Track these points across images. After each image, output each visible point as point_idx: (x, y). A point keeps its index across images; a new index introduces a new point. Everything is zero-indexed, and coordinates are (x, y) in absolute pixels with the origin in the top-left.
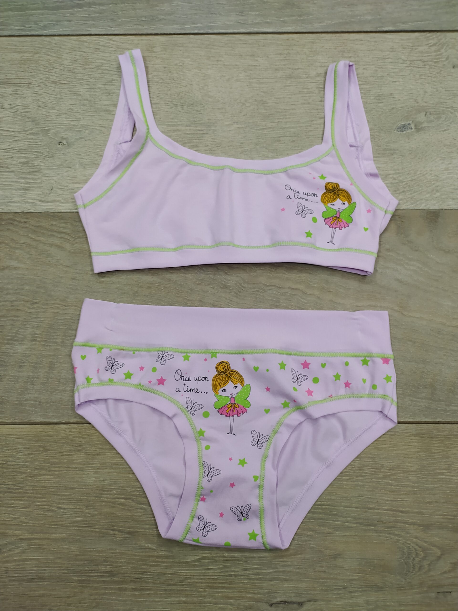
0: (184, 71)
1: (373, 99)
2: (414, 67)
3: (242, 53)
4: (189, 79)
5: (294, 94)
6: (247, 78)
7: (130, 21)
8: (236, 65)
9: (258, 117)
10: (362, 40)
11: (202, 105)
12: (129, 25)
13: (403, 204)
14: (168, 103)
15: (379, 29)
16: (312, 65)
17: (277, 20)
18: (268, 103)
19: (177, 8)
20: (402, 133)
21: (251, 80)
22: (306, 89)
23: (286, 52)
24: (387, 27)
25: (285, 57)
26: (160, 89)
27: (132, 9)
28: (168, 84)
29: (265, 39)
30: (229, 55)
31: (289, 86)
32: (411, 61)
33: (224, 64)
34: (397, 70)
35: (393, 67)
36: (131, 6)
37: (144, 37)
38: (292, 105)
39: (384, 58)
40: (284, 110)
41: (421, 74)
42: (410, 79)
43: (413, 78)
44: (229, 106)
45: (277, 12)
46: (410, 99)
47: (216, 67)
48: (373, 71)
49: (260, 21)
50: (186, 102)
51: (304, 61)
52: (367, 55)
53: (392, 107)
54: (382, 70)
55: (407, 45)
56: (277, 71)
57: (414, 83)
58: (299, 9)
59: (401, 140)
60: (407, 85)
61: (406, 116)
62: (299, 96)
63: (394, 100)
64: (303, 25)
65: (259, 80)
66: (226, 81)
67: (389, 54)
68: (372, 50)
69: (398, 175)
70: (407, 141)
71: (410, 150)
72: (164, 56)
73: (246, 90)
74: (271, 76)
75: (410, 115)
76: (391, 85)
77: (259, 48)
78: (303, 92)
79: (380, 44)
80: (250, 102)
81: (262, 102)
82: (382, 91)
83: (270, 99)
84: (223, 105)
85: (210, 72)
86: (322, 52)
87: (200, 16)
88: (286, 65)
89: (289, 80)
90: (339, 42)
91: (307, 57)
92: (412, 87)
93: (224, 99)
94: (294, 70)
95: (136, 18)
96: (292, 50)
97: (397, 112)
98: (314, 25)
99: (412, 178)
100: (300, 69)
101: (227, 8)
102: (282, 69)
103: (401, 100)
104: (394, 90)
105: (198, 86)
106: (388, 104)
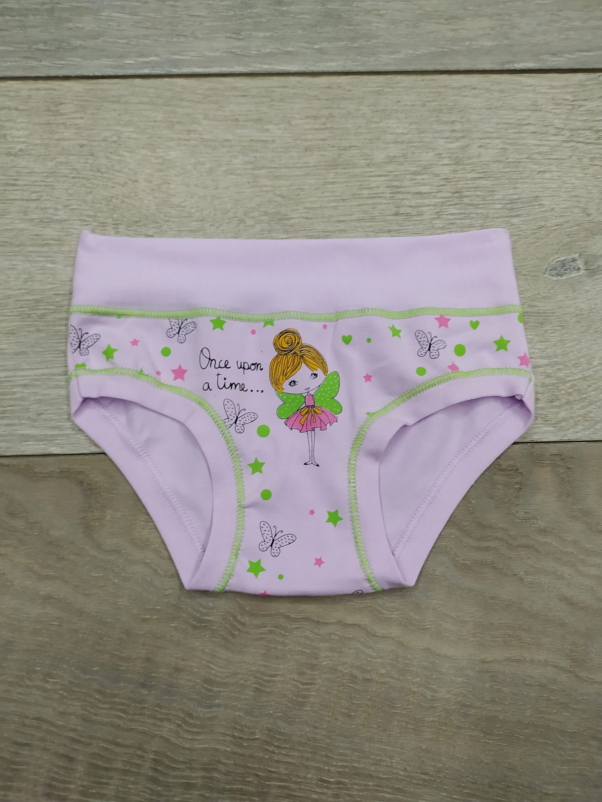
0: (121, 153)
1: (500, 209)
2: (578, 142)
3: (239, 115)
4: (130, 169)
5: (343, 200)
6: (249, 166)
7: (16, 51)
8: (227, 140)
10: (475, 88)
11: (157, 223)
12: (12, 60)
13: (568, 430)
14: (88, 219)
15: (507, 67)
16: (377, 139)
17: (308, 48)
18: (292, 218)
19: (109, 23)
20: (559, 278)
21: (256, 172)
22: (367, 189)
23: (325, 112)
24: (523, 62)
25: (324, 124)
26: (70, 191)
27: (19, 27)
28: (88, 179)
29: (285, 87)
30: (211, 120)
31: (333, 183)
32: (572, 130)
33: (203, 139)
34: (546, 149)
35: (538, 142)
36: (16, 20)
37: (41, 84)
38: (339, 221)
39: (519, 125)
40: (324, 232)
41: (592, 156)
42: (573, 167)
43: (578, 165)
44: (211, 225)
45: (307, 32)
46: (573, 207)
47: (186, 145)
48: (498, 151)
49: (275, 50)
50: (125, 217)
51: (361, 131)
52: (485, 119)
53: (538, 224)
54: (517, 149)
55: (563, 99)
56: (308, 153)
57: (580, 175)
58: (351, 25)
59: (559, 294)
60: (566, 179)
61: (567, 244)
62: (352, 203)
63: (542, 209)
64: (359, 57)
65: (272, 172)
66: (205, 174)
67: (529, 116)
68: (495, 109)
69: (557, 368)
70: (570, 295)
71: (578, 315)
72: (80, 121)
73: (245, 192)
74: (297, 163)
75: (575, 241)
76: (534, 179)
77: (272, 105)
78: (361, 196)
79: (510, 96)
80: (254, 217)
81: (280, 217)
82: (518, 191)
83: (295, 210)
84: (200, 223)
85: (173, 154)
86: (396, 112)
87: (154, 40)
88: (326, 140)
89: (333, 171)
90: (430, 92)
91: (367, 123)
92: (577, 182)
93: (202, 210)
94: (341, 150)
95: (25, 46)
96: (339, 108)
97: (547, 235)
98: (380, 57)
99: (584, 374)
100: (353, 148)
101: (209, 24)
102: (318, 148)
103: (556, 210)
104: (542, 190)
105: (148, 184)
106: (530, 218)
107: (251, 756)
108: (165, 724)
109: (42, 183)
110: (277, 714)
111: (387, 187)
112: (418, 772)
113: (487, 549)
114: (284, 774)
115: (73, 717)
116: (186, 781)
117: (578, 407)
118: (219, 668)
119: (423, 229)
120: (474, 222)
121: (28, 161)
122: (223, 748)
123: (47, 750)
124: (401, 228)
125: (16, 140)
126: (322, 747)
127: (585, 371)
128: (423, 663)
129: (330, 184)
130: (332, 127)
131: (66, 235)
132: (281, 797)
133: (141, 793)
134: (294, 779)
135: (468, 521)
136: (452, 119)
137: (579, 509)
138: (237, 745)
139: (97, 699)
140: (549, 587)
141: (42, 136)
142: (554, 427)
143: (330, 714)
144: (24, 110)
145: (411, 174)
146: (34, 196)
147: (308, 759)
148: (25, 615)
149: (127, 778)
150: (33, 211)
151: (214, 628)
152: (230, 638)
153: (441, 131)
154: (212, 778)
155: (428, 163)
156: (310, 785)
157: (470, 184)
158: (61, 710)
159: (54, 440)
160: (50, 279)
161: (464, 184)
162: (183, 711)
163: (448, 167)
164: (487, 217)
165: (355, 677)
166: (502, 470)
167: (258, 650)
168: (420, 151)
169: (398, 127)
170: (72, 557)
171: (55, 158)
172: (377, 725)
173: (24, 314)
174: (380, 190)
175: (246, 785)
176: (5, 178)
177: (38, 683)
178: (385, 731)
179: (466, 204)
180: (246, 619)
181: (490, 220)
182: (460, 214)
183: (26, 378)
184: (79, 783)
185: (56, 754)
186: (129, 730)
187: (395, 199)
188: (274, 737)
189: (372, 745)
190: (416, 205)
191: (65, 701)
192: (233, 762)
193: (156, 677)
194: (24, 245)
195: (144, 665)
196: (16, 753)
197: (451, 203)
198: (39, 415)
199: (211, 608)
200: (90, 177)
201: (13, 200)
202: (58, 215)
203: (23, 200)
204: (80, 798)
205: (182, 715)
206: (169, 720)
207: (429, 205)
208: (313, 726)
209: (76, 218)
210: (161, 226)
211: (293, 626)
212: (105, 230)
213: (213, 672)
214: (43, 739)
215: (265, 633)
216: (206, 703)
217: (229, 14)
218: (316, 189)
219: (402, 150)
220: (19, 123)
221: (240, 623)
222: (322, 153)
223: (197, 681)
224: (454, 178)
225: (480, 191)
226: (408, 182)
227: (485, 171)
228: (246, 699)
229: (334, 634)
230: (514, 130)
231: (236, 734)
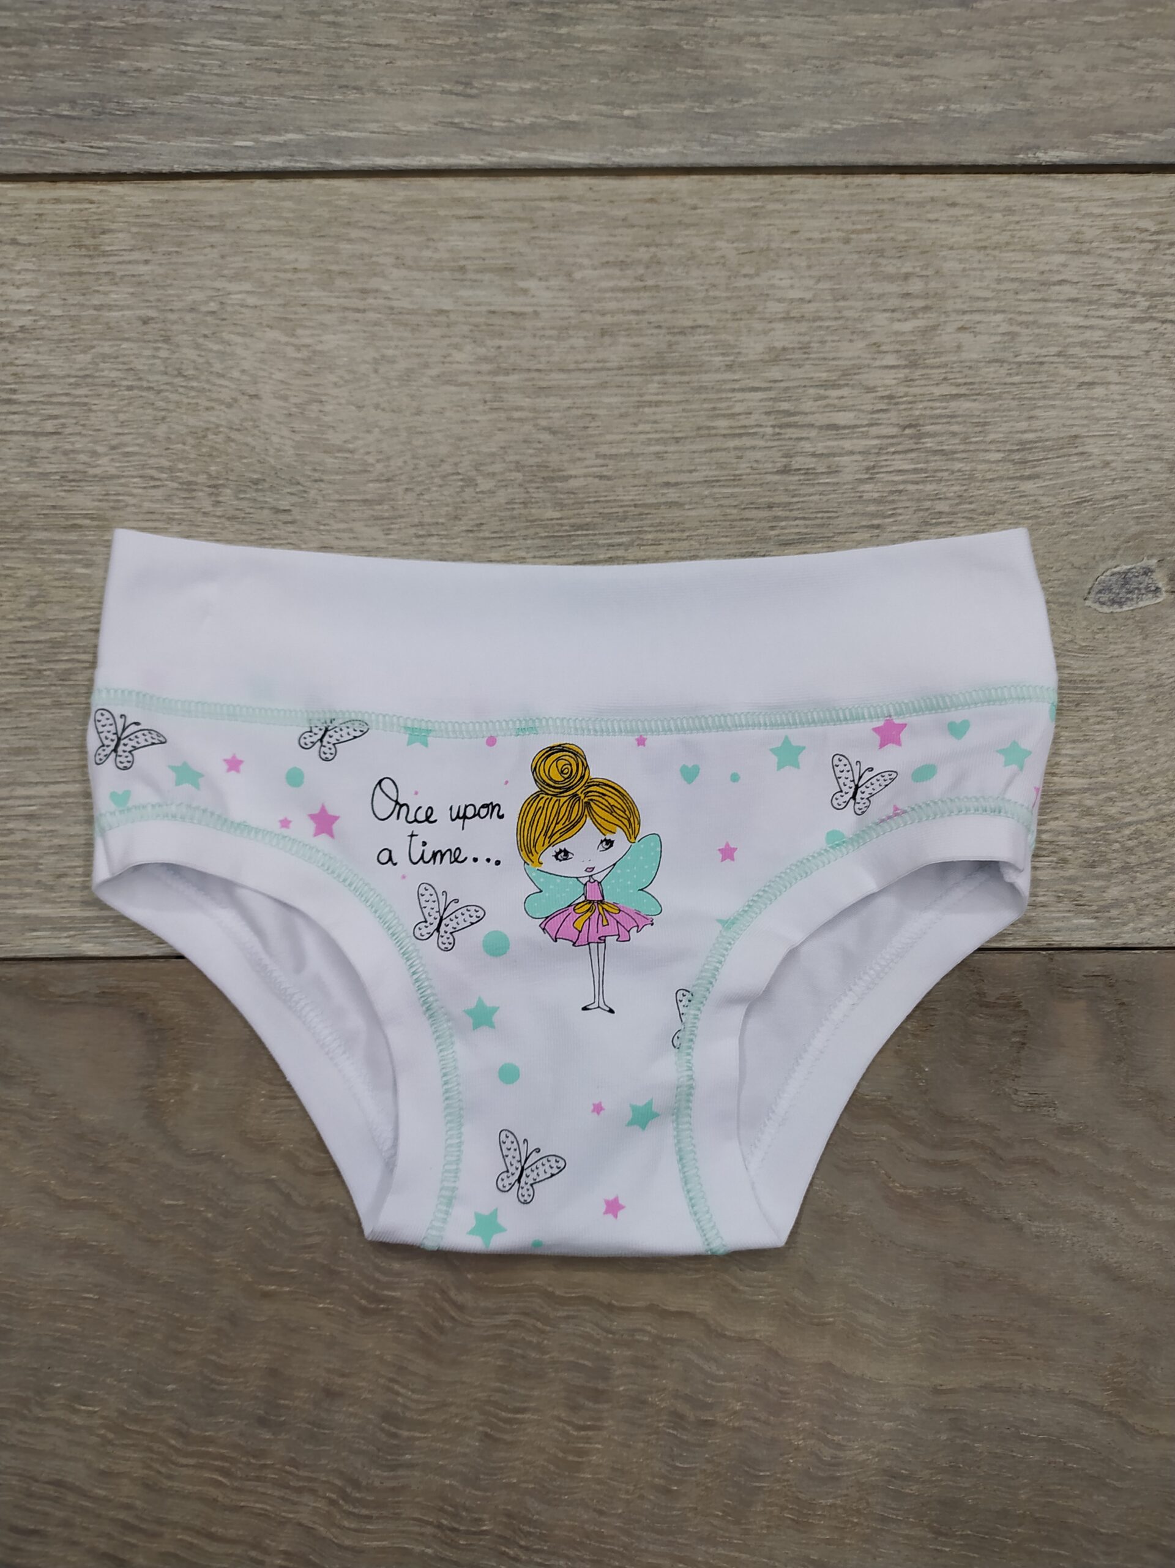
0: (226, 336)
1: (997, 462)
3: (466, 258)
4: (243, 371)
5: (677, 440)
6: (485, 367)
7: (11, 120)
8: (441, 312)
9: (525, 538)
10: (954, 205)
11: (298, 484)
13: (1124, 924)
15: (1021, 158)
16: (749, 312)
17: (610, 117)
18: (571, 477)
19: (202, 61)
20: (1116, 609)
21: (500, 379)
22: (724, 416)
23: (643, 254)
24: (1055, 147)
25: (641, 278)
26: (122, 417)
27: (17, 68)
28: (159, 392)
29: (561, 199)
30: (410, 268)
31: (657, 404)
32: (1153, 295)
33: (392, 308)
34: (1097, 335)
35: (1080, 321)
36: (14, 53)
37: (64, 190)
38: (667, 484)
39: (1043, 284)
40: (635, 506)
42: (1152, 375)
43: (1164, 371)
44: (407, 489)
45: (608, 81)
46: (1150, 459)
47: (357, 321)
48: (998, 338)
49: (542, 120)
50: (232, 470)
51: (717, 293)
52: (974, 269)
53: (1075, 495)
54: (1038, 335)
55: (1137, 229)
56: (607, 340)
57: (1165, 391)
58: (701, 67)
59: (1115, 643)
60: (1136, 399)
61: (1135, 537)
62: (694, 447)
63: (1084, 464)
64: (714, 136)
65: (533, 379)
66: (396, 383)
67: (1065, 265)
68: (995, 248)
69: (1105, 795)
70: (1137, 645)
71: (1151, 687)
72: (143, 269)
73: (477, 422)
74: (585, 361)
75: (1152, 532)
76: (1071, 399)
77: (533, 238)
78: (713, 432)
79: (1027, 221)
80: (494, 474)
81: (545, 475)
82: (1036, 424)
83: (579, 459)
84: (384, 485)
85: (331, 341)
86: (790, 255)
87: (294, 97)
88: (644, 312)
89: (657, 378)
90: (860, 212)
91: (730, 277)
92: (1159, 407)
93: (388, 458)
94: (674, 334)
95: (32, 109)
96: (671, 245)
97: (1094, 519)
98: (758, 136)
99: (1160, 810)
100: (699, 330)
101: (407, 63)
102: (628, 330)
103: (1113, 465)
104: (1085, 422)
105: (281, 403)
106: (1060, 481)
108: (306, 1498)
109: (65, 399)
110: (524, 1485)
111: (768, 413)
113: (952, 1166)
115: (125, 1481)
117: (1146, 877)
118: (413, 1392)
119: (839, 503)
120: (945, 489)
121: (38, 353)
122: (418, 1548)
123: (75, 1543)
124: (795, 500)
125: (13, 307)
126: (612, 1551)
127: (1163, 803)
128: (818, 1391)
129: (650, 406)
130: (657, 286)
135: (916, 1109)
136: (904, 270)
137: (1142, 1089)
138: (446, 1544)
139: (172, 1447)
140: (1073, 1244)
141: (65, 300)
142: (1096, 918)
143: (631, 1488)
144: (30, 245)
145: (817, 386)
146: (49, 426)
148: (31, 1279)
150: (47, 458)
151: (403, 1313)
152: (433, 1333)
153: (880, 296)
155: (853, 362)
157: (939, 408)
158: (102, 1467)
159: (90, 928)
160: (81, 600)
161: (925, 408)
162: (342, 1475)
163: (893, 371)
164: (971, 478)
165: (682, 1417)
166: (987, 1005)
167: (489, 1359)
168: (837, 338)
169: (792, 287)
170: (124, 1166)
171: (93, 347)
172: (723, 1512)
173: (29, 670)
174: (751, 421)
177: (59, 1414)
178: (738, 1522)
179: (927, 452)
180: (466, 1297)
181: (978, 484)
182: (915, 471)
183: (33, 802)
185: (91, 1551)
186: (236, 1509)
187: (784, 439)
188: (520, 1529)
189: (711, 1550)
190: (825, 451)
191: (109, 1449)
193: (288, 1407)
194: (28, 528)
195: (265, 1383)
196: (14, 1549)
197: (899, 448)
198: (60, 876)
199: (398, 1274)
200: (162, 387)
202: (98, 466)
203: (25, 433)
205: (339, 1482)
206: (313, 1491)
207: (852, 453)
208: (595, 1510)
209: (135, 473)
210: (305, 492)
211: (560, 1314)
212: (193, 498)
213: (400, 1400)
214: (66, 1524)
215: (504, 1327)
216: (387, 1460)
217: (449, 42)
218: (621, 416)
219: (800, 334)
220: (19, 273)
221: (454, 1304)
222: (636, 340)
223: (370, 1416)
224: (906, 395)
225: (959, 423)
226: (810, 403)
227: (969, 380)
228: (465, 1455)
229: (641, 1330)
230: (1032, 295)
231: (445, 1522)
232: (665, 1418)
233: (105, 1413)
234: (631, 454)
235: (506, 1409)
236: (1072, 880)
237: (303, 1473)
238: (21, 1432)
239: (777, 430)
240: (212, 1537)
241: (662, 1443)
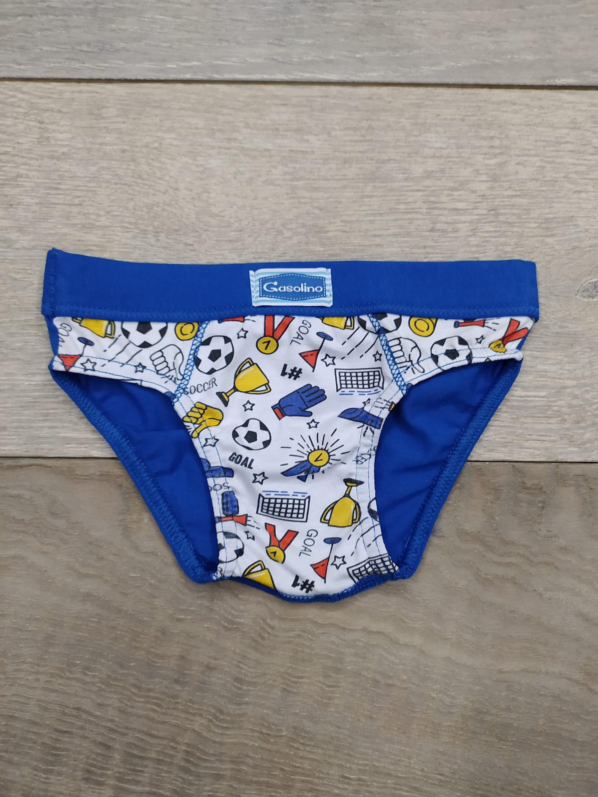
0: (162, 159)
1: (535, 228)
3: (279, 124)
4: (171, 177)
5: (380, 214)
6: (288, 177)
7: (59, 52)
8: (267, 150)
10: (515, 104)
11: (197, 232)
12: (55, 61)
13: (593, 451)
14: (128, 226)
15: (547, 82)
16: (416, 153)
17: (350, 57)
18: (329, 231)
19: (152, 26)
20: (591, 300)
21: (295, 183)
22: (403, 203)
23: (365, 124)
24: (563, 77)
25: (363, 136)
26: (112, 198)
27: (62, 27)
28: (130, 186)
29: (325, 96)
30: (252, 128)
31: (371, 197)
33: (243, 148)
34: (583, 168)
35: (575, 161)
36: (60, 20)
37: (84, 87)
38: (375, 236)
39: (557, 143)
40: (360, 246)
44: (250, 235)
45: (349, 40)
47: (226, 154)
48: (536, 169)
49: (316, 58)
50: (165, 225)
51: (400, 144)
52: (524, 135)
53: (572, 245)
54: (554, 168)
56: (347, 165)
58: (394, 34)
59: (590, 316)
62: (388, 218)
63: (576, 230)
64: (400, 68)
65: (311, 183)
66: (244, 184)
67: (568, 134)
68: (534, 125)
69: (584, 389)
72: (122, 126)
73: (284, 203)
74: (336, 175)
76: (570, 199)
77: (312, 115)
78: (398, 211)
79: (549, 112)
80: (291, 229)
81: (317, 230)
82: (554, 210)
83: (333, 223)
84: (238, 233)
85: (213, 163)
86: (436, 126)
87: (196, 44)
88: (365, 152)
89: (370, 184)
90: (470, 107)
91: (406, 136)
93: (241, 220)
94: (379, 163)
95: (69, 47)
96: (378, 120)
97: (581, 256)
98: (421, 68)
100: (391, 162)
101: (252, 29)
102: (357, 161)
103: (590, 231)
104: (577, 210)
105: (189, 193)
106: (565, 238)
107: (278, 752)
108: (197, 718)
109: (84, 188)
110: (302, 714)
111: (424, 202)
112: (434, 773)
113: (509, 564)
114: (309, 769)
115: (110, 708)
116: (216, 772)
118: (249, 667)
120: (509, 241)
121: (71, 165)
122: (251, 743)
123: (86, 738)
124: (437, 244)
125: (59, 143)
126: (344, 746)
128: (443, 671)
129: (367, 198)
130: (371, 140)
131: (107, 242)
132: (305, 790)
133: (174, 782)
134: (317, 774)
135: (491, 537)
136: (490, 135)
138: (265, 741)
139: (133, 693)
140: (566, 603)
141: (84, 140)
142: (579, 448)
143: (354, 716)
144: (67, 113)
145: (448, 190)
146: (76, 201)
147: (330, 756)
148: (65, 611)
149: (160, 767)
150: (76, 216)
151: (245, 630)
152: (259, 640)
153: (479, 147)
154: (240, 771)
155: (465, 178)
156: (333, 781)
157: (507, 201)
158: (99, 701)
161: (500, 201)
162: (214, 707)
163: (485, 183)
164: (522, 235)
165: (378, 682)
166: (527, 488)
167: (286, 652)
168: (458, 167)
169: (436, 141)
170: (111, 558)
171: (98, 163)
172: (397, 728)
174: (417, 205)
175: (272, 778)
176: (48, 181)
177: (78, 676)
178: (405, 733)
179: (501, 222)
180: (275, 623)
181: (525, 238)
182: (495, 231)
184: (116, 769)
185: (94, 741)
186: (163, 723)
187: (432, 215)
188: (300, 735)
189: (392, 746)
190: (452, 221)
191: (103, 693)
192: (260, 756)
193: (189, 674)
195: (178, 663)
196: (57, 740)
197: (487, 220)
199: (243, 611)
200: (132, 184)
201: (55, 204)
202: (100, 221)
203: (65, 204)
204: (117, 783)
205: (213, 711)
206: (201, 715)
207: (465, 222)
208: (336, 726)
209: (117, 225)
210: (200, 236)
211: (320, 631)
212: (146, 238)
213: (243, 671)
214: (82, 728)
215: (293, 637)
216: (236, 700)
217: (272, 19)
218: (353, 202)
219: (440, 164)
220: (62, 126)
221: (270, 626)
222: (361, 166)
223: (228, 679)
224: (491, 195)
225: (516, 209)
226: (445, 198)
227: (521, 188)
228: (274, 698)
229: (359, 640)
230: (552, 148)
231: (264, 731)
232: (370, 682)
233: (100, 676)
234: (358, 221)
235: (294, 677)
236: (568, 429)
237: (196, 706)
238: (60, 684)
239: (429, 211)
240: (152, 736)
241: (368, 694)
